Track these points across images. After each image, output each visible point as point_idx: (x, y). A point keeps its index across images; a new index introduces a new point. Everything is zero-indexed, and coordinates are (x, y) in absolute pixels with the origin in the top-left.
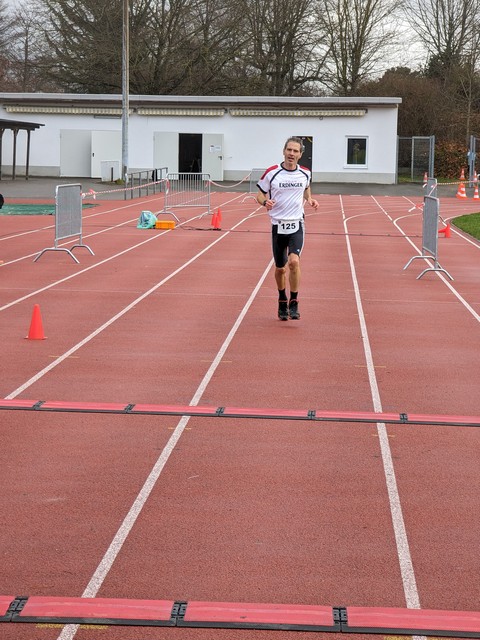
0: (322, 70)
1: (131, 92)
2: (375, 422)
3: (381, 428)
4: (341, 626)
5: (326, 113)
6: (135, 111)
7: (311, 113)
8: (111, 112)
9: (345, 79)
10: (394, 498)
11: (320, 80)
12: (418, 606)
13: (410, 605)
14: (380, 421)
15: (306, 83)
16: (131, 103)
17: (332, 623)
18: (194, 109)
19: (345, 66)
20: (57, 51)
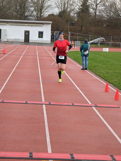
0: (32, 14)
2: (42, 104)
3: (44, 106)
4: (31, 158)
5: (33, 25)
7: (29, 25)
9: (38, 16)
10: (46, 124)
11: (32, 16)
12: (51, 152)
13: (49, 152)
14: (44, 104)
15: (28, 17)
17: (29, 157)
19: (38, 13)
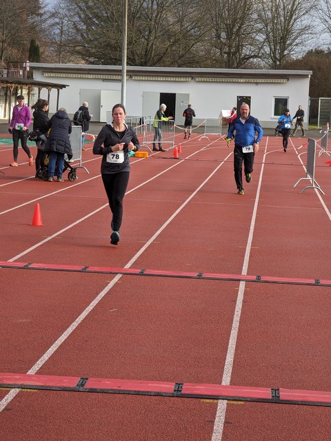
1: (128, 64)
2: (240, 280)
3: (242, 284)
4: (178, 394)
5: (261, 81)
6: (131, 77)
7: (250, 80)
8: (114, 77)
9: (275, 58)
10: (236, 325)
11: (260, 57)
12: (228, 384)
13: (223, 383)
14: (243, 280)
15: (251, 60)
16: (128, 71)
17: (172, 392)
18: (170, 76)
19: (275, 49)
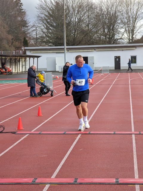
1: (67, 45)
4: (117, 183)
5: (124, 49)
6: (68, 51)
8: (61, 51)
9: (130, 39)
10: (135, 153)
12: (138, 178)
14: (133, 134)
16: (67, 48)
17: (115, 182)
18: (85, 50)
20: (45, 35)
